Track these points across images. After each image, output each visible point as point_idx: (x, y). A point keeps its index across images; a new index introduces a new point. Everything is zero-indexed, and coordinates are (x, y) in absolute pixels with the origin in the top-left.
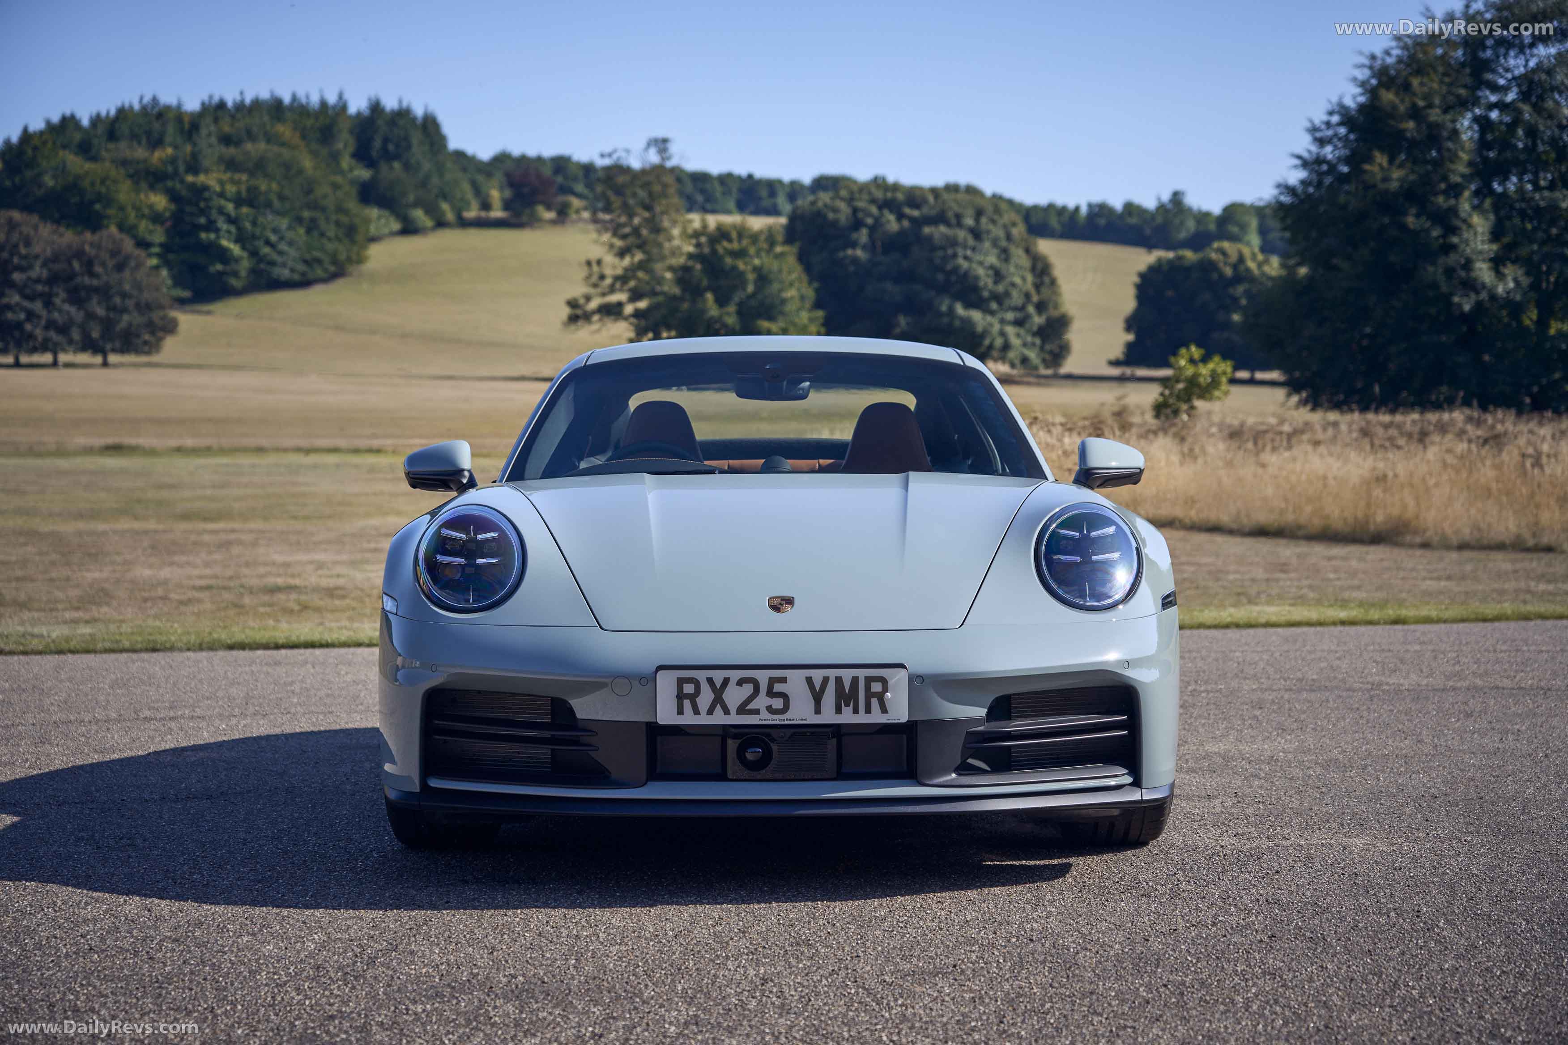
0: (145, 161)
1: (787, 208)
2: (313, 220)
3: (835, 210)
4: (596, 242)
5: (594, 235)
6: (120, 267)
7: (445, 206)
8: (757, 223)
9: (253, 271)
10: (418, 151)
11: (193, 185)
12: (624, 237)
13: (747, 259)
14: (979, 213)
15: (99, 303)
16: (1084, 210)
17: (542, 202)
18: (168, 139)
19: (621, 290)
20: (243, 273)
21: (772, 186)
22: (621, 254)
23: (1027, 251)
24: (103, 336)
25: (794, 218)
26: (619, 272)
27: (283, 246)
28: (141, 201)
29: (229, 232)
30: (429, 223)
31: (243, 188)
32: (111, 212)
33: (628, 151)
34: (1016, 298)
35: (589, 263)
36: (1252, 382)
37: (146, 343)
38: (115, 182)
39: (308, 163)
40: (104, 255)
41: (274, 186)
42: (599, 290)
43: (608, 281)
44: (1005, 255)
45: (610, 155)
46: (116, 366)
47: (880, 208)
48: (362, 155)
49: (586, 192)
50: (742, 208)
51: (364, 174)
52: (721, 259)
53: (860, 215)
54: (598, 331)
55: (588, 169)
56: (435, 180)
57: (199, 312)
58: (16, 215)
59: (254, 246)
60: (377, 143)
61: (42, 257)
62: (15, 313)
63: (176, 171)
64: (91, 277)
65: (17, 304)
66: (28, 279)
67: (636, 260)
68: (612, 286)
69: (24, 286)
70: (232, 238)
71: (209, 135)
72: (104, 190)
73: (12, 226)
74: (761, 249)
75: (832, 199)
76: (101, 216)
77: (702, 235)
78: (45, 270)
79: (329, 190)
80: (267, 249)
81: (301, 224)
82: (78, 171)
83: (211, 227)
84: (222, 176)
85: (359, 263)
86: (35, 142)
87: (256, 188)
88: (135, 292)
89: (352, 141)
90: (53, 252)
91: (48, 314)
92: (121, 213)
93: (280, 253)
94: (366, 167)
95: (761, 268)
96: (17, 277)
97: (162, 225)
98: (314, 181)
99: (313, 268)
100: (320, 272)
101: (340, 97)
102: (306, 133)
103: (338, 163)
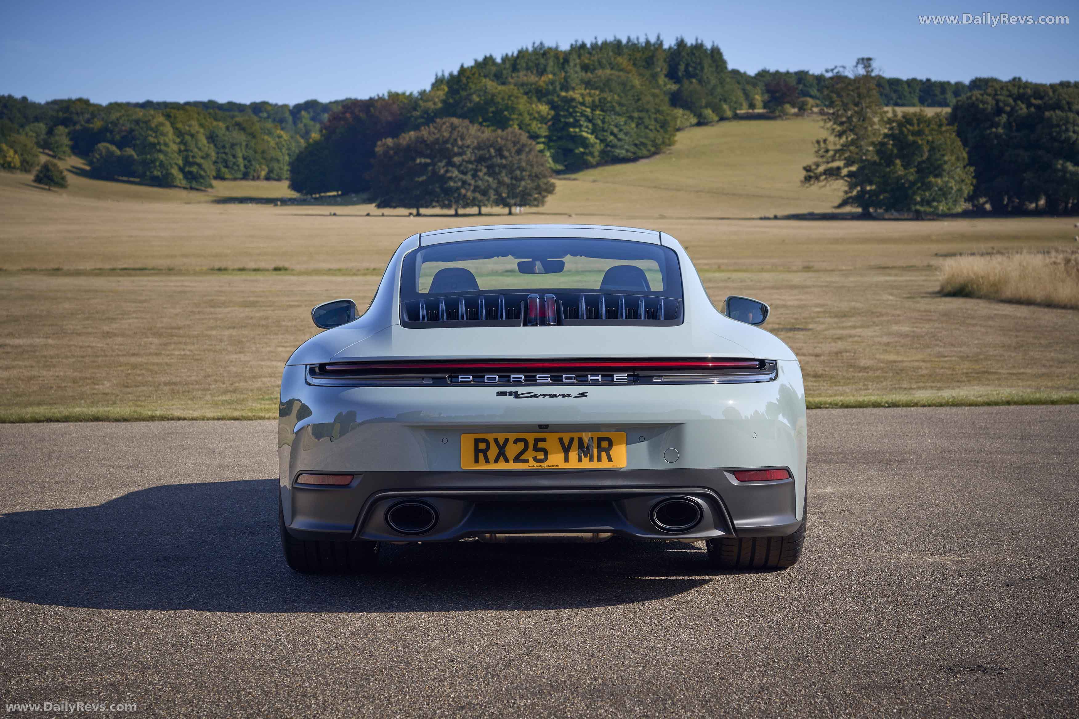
0: (535, 84)
1: (953, 101)
2: (640, 118)
3: (984, 103)
4: (823, 127)
5: (822, 124)
6: (519, 152)
7: (725, 107)
8: (930, 112)
9: (603, 152)
10: (708, 71)
11: (565, 97)
12: (842, 124)
13: (924, 137)
15: (506, 175)
17: (788, 102)
18: (549, 69)
19: (839, 160)
20: (596, 154)
21: (943, 86)
22: (840, 135)
24: (508, 197)
25: (955, 109)
26: (838, 147)
27: (621, 136)
28: (533, 109)
29: (587, 127)
30: (716, 118)
31: (597, 99)
32: (514, 116)
33: (844, 67)
35: (818, 142)
37: (535, 199)
38: (517, 97)
39: (637, 82)
40: (510, 145)
41: (616, 97)
42: (824, 160)
43: (831, 153)
45: (832, 70)
46: (516, 215)
47: (1015, 100)
48: (672, 75)
49: (818, 94)
50: (922, 102)
51: (673, 87)
52: (906, 137)
53: (1001, 104)
54: (825, 186)
55: (820, 79)
56: (719, 90)
57: (569, 179)
58: (455, 121)
59: (603, 136)
60: (682, 67)
61: (472, 147)
62: (455, 182)
63: (554, 89)
64: (501, 159)
65: (456, 177)
66: (463, 160)
67: (849, 139)
68: (834, 156)
69: (460, 165)
70: (590, 131)
71: (575, 65)
72: (510, 102)
73: (453, 128)
74: (933, 130)
75: (982, 95)
76: (508, 119)
77: (893, 121)
78: (473, 155)
79: (651, 98)
80: (612, 138)
81: (633, 121)
82: (494, 91)
83: (576, 124)
84: (583, 91)
85: (670, 145)
86: (468, 74)
87: (605, 99)
88: (529, 168)
89: (666, 66)
90: (478, 143)
91: (476, 181)
92: (520, 117)
93: (620, 140)
94: (675, 83)
95: (933, 142)
96: (457, 160)
97: (546, 124)
98: (641, 93)
99: (641, 149)
100: (645, 152)
101: (659, 37)
102: (637, 62)
103: (657, 80)
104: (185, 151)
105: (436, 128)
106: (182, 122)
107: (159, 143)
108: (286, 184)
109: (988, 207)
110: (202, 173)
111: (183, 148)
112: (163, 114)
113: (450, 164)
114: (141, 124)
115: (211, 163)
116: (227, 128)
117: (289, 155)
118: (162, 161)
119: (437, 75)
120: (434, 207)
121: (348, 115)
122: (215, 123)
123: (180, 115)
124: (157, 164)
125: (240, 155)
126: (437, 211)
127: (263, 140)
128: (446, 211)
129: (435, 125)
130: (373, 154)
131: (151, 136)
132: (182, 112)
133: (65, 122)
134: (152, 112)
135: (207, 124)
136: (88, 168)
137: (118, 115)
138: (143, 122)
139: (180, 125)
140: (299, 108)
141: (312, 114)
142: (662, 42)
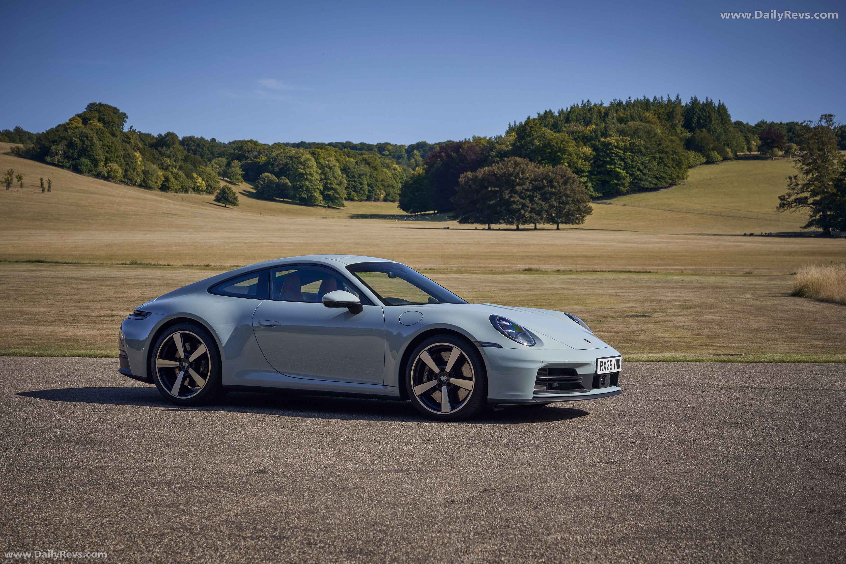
0: (582, 132)
2: (660, 158)
4: (794, 167)
5: (793, 164)
6: (565, 183)
7: (728, 150)
9: (631, 183)
10: (715, 123)
11: (604, 142)
12: (809, 164)
15: (555, 200)
17: (777, 147)
18: (593, 121)
19: (807, 192)
20: (627, 185)
22: (807, 173)
24: (556, 216)
26: (806, 182)
27: (646, 171)
28: (579, 151)
29: (620, 164)
30: (720, 158)
31: (628, 143)
32: (565, 156)
35: (790, 178)
37: (577, 218)
38: (567, 142)
39: (659, 131)
40: (559, 178)
41: (643, 142)
42: (795, 191)
43: (800, 187)
46: (563, 230)
48: (688, 125)
51: (689, 135)
54: (795, 211)
56: (723, 137)
57: (605, 203)
58: (518, 159)
59: (632, 171)
60: (695, 120)
61: (530, 179)
62: (517, 205)
63: (597, 136)
64: (552, 188)
65: (518, 201)
66: (523, 189)
67: (814, 176)
68: (802, 189)
69: (522, 192)
70: (622, 168)
71: (613, 119)
72: (562, 146)
73: (516, 164)
76: (560, 159)
78: (531, 185)
79: (670, 144)
80: (639, 173)
81: (655, 160)
82: (551, 137)
83: (612, 162)
84: (617, 138)
85: (683, 179)
86: (531, 124)
87: (634, 143)
88: (572, 194)
89: (682, 119)
90: (535, 176)
91: (532, 205)
92: (570, 157)
93: (644, 174)
94: (689, 132)
96: (518, 188)
97: (589, 162)
98: (662, 139)
99: (661, 181)
100: (664, 184)
101: (678, 97)
102: (660, 116)
103: (675, 130)
104: (325, 179)
105: (503, 165)
106: (323, 158)
107: (306, 174)
108: (397, 204)
110: (337, 196)
111: (323, 177)
112: (310, 153)
113: (513, 191)
114: (294, 159)
115: (344, 188)
116: (357, 163)
117: (401, 182)
118: (308, 187)
119: (510, 125)
120: (500, 223)
121: (443, 154)
122: (348, 159)
123: (322, 153)
124: (304, 189)
125: (366, 183)
126: (503, 226)
127: (382, 171)
128: (508, 227)
129: (503, 162)
130: (458, 183)
131: (301, 168)
132: (323, 151)
133: (239, 158)
134: (302, 151)
135: (342, 159)
136: (254, 191)
137: (278, 152)
138: (295, 158)
139: (321, 161)
140: (411, 149)
141: (421, 152)
142: (680, 101)
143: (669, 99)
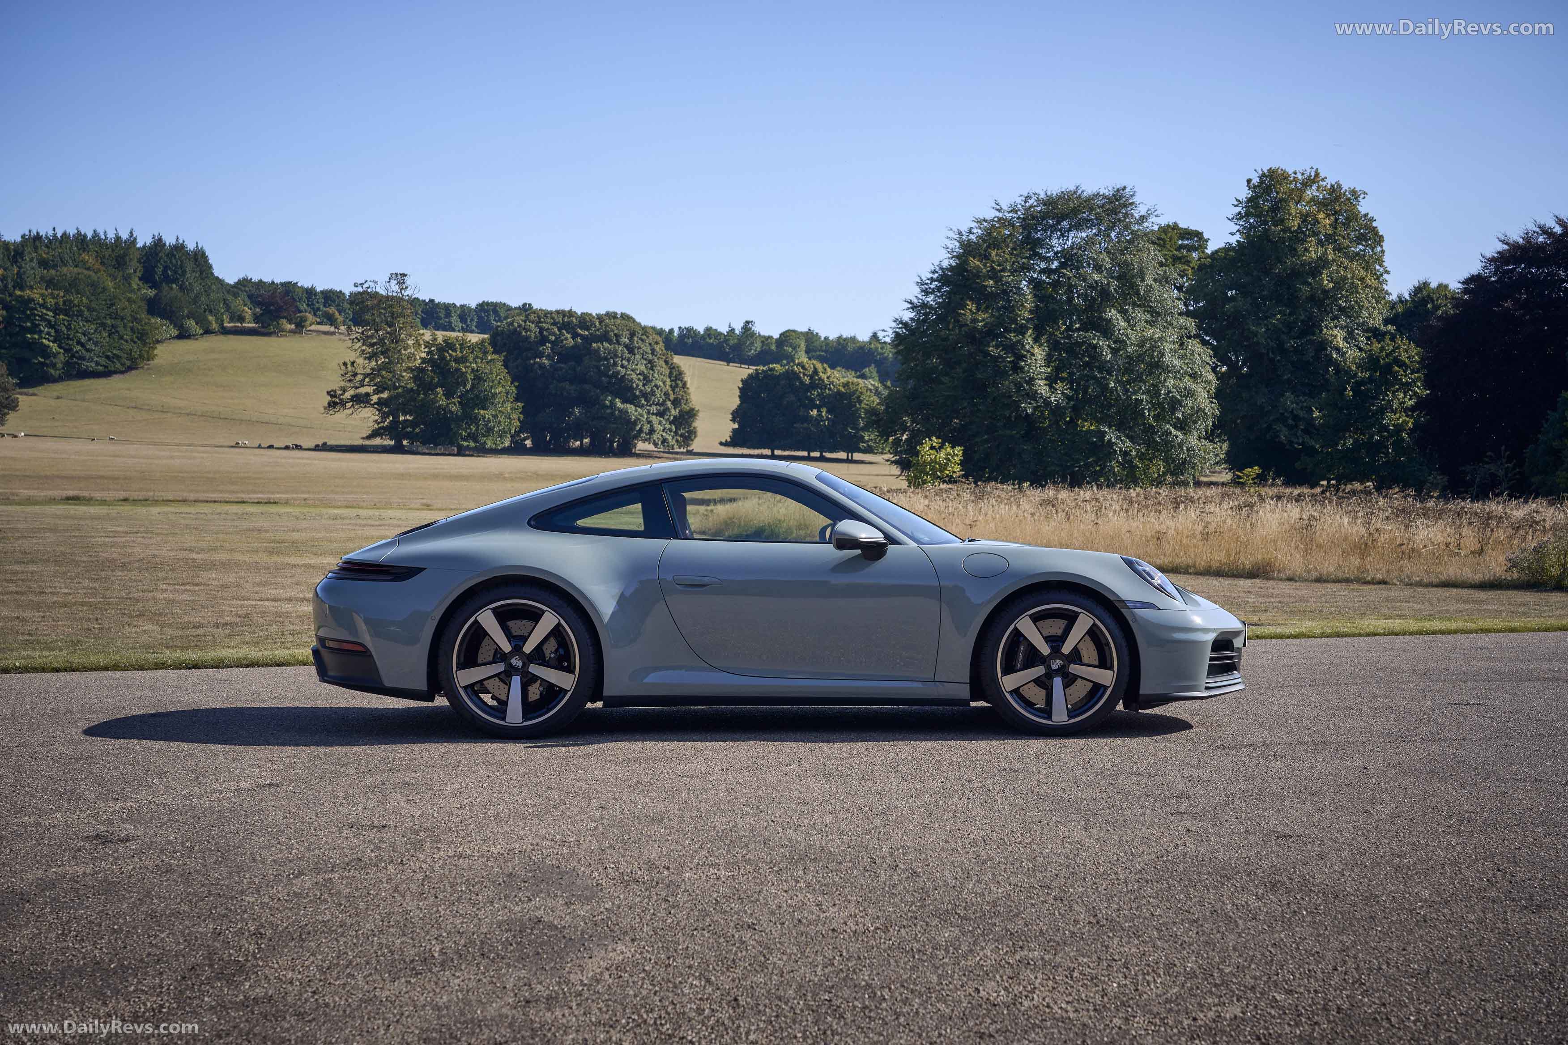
2: (113, 326)
3: (527, 330)
4: (350, 348)
5: (349, 343)
7: (211, 318)
9: (67, 364)
10: (191, 276)
11: (21, 297)
12: (372, 345)
13: (468, 364)
14: (632, 335)
16: (676, 333)
17: (285, 317)
19: (369, 384)
20: (60, 366)
21: (448, 308)
22: (370, 358)
23: (666, 362)
25: (494, 336)
26: (368, 371)
27: (90, 346)
29: (48, 333)
30: (200, 331)
31: (61, 301)
33: (375, 282)
34: (659, 396)
35: (345, 364)
36: (822, 459)
39: (110, 284)
41: (84, 300)
42: (352, 384)
43: (359, 378)
44: (651, 365)
47: (560, 329)
48: (148, 278)
51: (151, 293)
52: (447, 363)
53: (545, 333)
54: (352, 414)
55: (310, 292)
56: (203, 299)
57: (32, 394)
59: (68, 344)
60: (160, 270)
67: (379, 362)
68: (364, 380)
70: (52, 339)
71: (31, 260)
74: (477, 357)
75: (525, 322)
77: (433, 345)
79: (126, 304)
80: (79, 348)
81: (105, 329)
83: (35, 329)
84: (43, 291)
85: (148, 360)
87: (71, 301)
89: (140, 268)
93: (88, 350)
94: (151, 288)
95: (477, 371)
98: (115, 297)
99: (113, 362)
100: (118, 365)
101: (131, 233)
102: (105, 261)
103: (130, 284)
109: (528, 443)
142: (135, 239)
143: (117, 235)
